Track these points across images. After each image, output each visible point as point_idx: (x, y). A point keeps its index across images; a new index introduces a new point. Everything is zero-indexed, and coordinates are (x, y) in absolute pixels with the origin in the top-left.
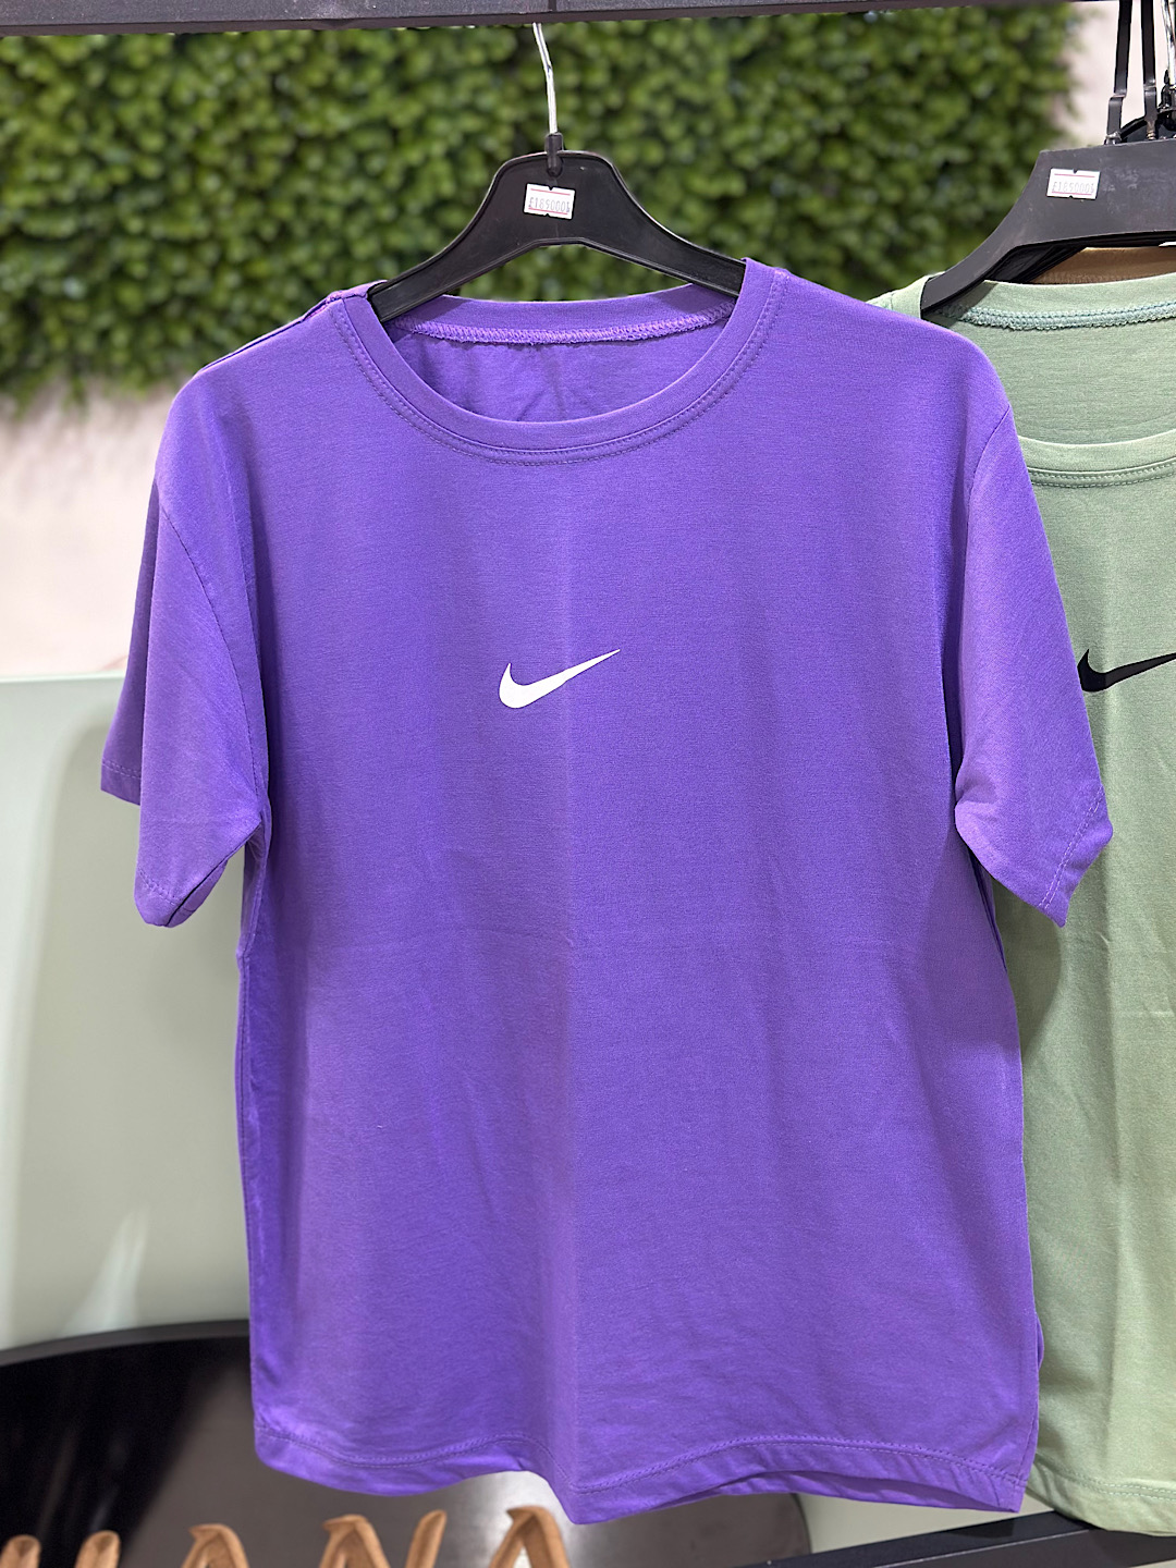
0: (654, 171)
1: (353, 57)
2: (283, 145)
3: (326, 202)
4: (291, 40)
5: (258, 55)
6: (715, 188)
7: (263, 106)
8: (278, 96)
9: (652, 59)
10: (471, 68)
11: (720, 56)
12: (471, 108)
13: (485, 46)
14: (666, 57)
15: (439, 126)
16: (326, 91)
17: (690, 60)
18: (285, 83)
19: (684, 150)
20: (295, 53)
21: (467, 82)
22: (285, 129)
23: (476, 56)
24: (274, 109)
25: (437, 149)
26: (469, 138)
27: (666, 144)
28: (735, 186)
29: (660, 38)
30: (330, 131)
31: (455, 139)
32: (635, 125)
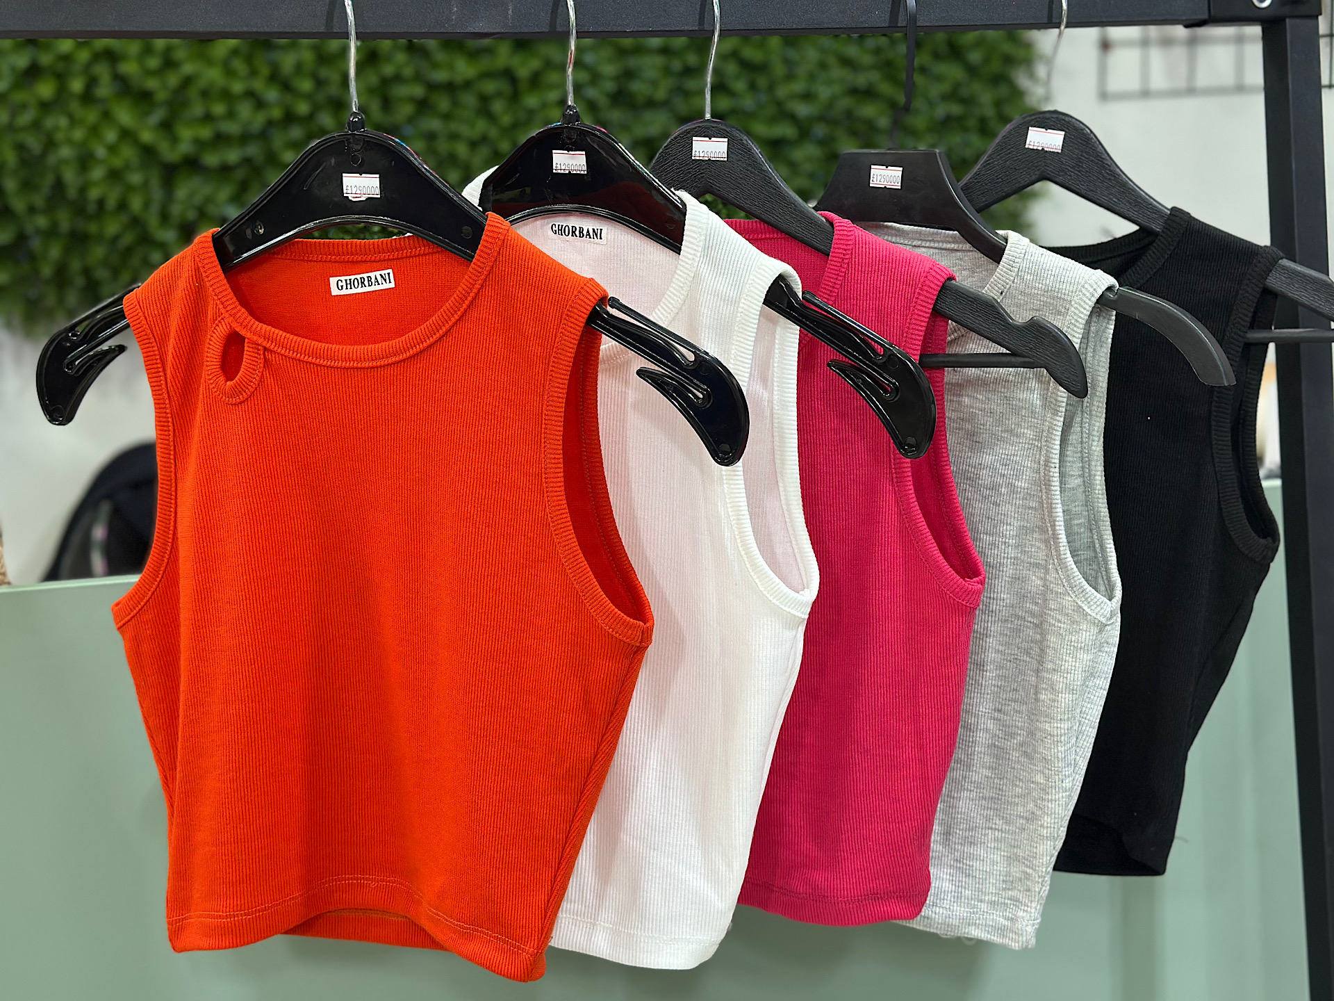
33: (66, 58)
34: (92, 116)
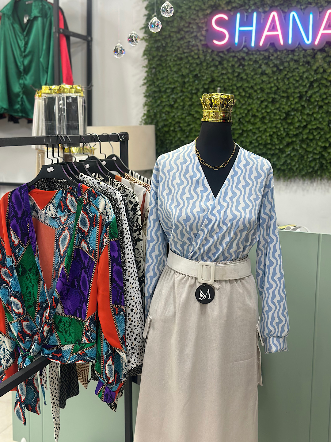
0: (311, 140)
1: (254, 116)
2: (241, 131)
3: (246, 142)
4: (243, 113)
5: (237, 115)
6: (323, 145)
7: (237, 124)
8: (240, 122)
9: (313, 119)
10: (276, 119)
11: (327, 119)
12: (276, 127)
13: (280, 115)
14: (315, 119)
15: (269, 130)
16: (249, 122)
17: (321, 120)
18: (241, 120)
19: (317, 137)
20: (244, 115)
21: (275, 122)
22: (240, 128)
23: (278, 117)
24: (239, 125)
25: (268, 134)
26: (274, 132)
27: (314, 136)
28: (327, 145)
29: (315, 116)
30: (249, 129)
31: (272, 133)
32: (308, 131)
33: (171, 123)
34: (173, 135)
